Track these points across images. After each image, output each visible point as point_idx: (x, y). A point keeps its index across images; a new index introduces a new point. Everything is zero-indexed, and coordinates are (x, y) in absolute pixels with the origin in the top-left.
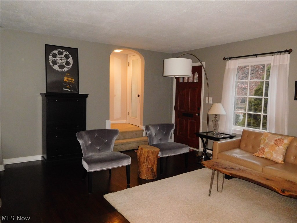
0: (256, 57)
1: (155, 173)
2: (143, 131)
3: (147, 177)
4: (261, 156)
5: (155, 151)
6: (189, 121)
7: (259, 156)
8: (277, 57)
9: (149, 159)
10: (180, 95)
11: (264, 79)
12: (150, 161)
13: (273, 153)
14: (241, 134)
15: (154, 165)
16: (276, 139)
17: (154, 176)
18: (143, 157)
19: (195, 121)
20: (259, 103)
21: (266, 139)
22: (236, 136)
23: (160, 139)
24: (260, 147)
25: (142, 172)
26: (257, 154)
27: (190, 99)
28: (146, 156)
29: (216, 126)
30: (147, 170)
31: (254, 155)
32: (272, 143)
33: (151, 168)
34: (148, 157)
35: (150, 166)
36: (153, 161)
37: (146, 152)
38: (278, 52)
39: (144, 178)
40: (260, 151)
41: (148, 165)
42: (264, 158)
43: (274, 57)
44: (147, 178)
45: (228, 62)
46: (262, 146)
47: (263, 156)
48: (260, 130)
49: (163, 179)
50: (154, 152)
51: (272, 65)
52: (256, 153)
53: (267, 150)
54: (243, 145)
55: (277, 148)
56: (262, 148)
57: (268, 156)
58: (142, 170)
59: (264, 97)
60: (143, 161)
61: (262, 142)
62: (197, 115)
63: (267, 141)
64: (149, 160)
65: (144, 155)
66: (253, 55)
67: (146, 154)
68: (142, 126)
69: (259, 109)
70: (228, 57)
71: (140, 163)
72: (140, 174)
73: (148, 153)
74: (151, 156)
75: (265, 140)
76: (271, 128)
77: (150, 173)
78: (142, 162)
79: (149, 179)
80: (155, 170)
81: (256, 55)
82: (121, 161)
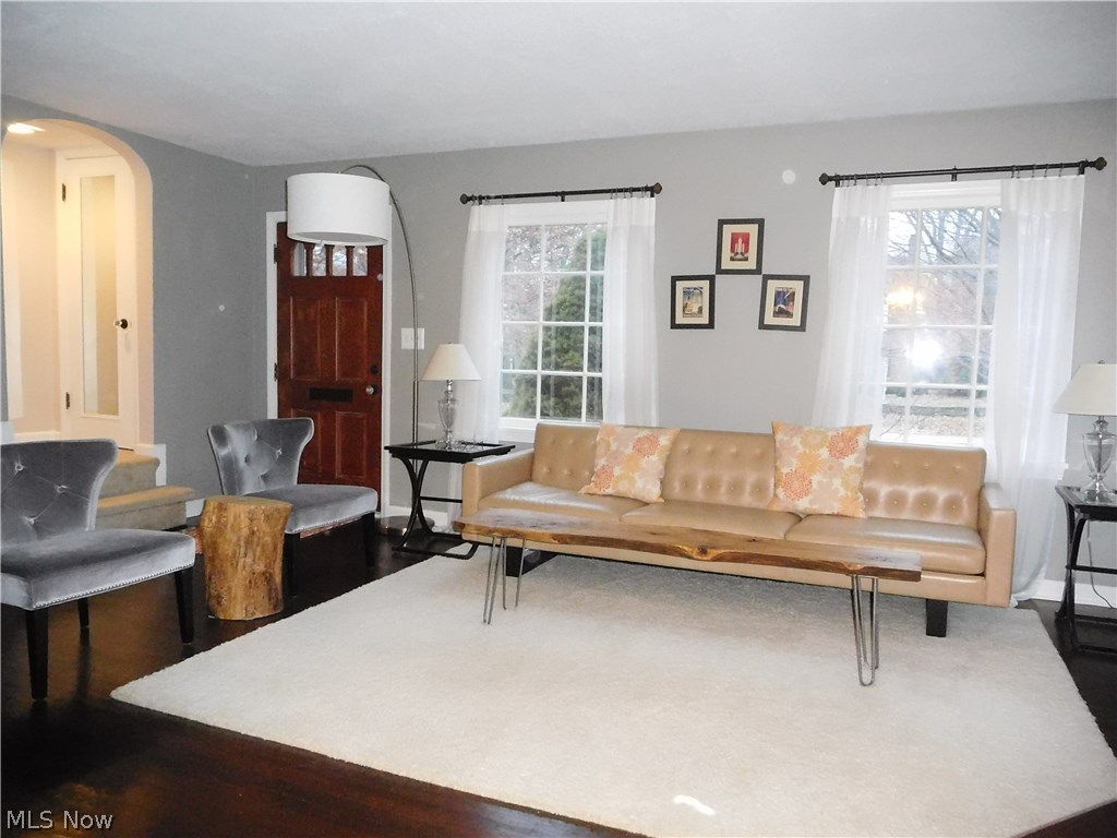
0: (563, 200)
1: (279, 587)
2: (156, 462)
3: (251, 609)
4: (602, 492)
5: (278, 510)
6: (339, 414)
7: (596, 491)
8: (623, 202)
9: (256, 540)
10: (295, 322)
11: (585, 269)
12: (259, 549)
13: (636, 476)
14: (532, 440)
15: (275, 561)
16: (637, 437)
17: (277, 601)
18: (230, 535)
19: (360, 415)
20: (565, 346)
21: (611, 442)
22: (514, 447)
23: (265, 477)
24: (599, 467)
25: (230, 593)
26: (591, 488)
27: (340, 336)
28: (245, 532)
29: (449, 419)
30: (250, 582)
31: (583, 491)
32: (629, 451)
33: (264, 573)
34: (253, 533)
35: (260, 568)
36: (271, 548)
37: (242, 516)
38: (626, 190)
39: (238, 613)
40: (598, 476)
41: (251, 565)
42: (611, 496)
43: (616, 205)
44: (253, 614)
45: (477, 210)
46: (601, 462)
47: (610, 491)
48: (583, 422)
49: (310, 608)
50: (276, 514)
51: (610, 225)
52: (586, 487)
53: (617, 471)
54: (541, 470)
55: (644, 462)
56: (603, 468)
57: (623, 488)
58: (229, 588)
59: (587, 323)
60: (230, 553)
61: (600, 450)
62: (370, 390)
63: (614, 446)
64: (258, 545)
65: (236, 529)
66: (556, 194)
67: (244, 522)
68: (151, 446)
69: (565, 364)
70: (477, 195)
71: (217, 562)
72: (219, 603)
73: (251, 520)
74: (265, 527)
75: (609, 445)
76: (615, 412)
77: (261, 593)
78: (227, 555)
79: (259, 615)
80: (278, 578)
81: (563, 195)
82: (163, 554)
